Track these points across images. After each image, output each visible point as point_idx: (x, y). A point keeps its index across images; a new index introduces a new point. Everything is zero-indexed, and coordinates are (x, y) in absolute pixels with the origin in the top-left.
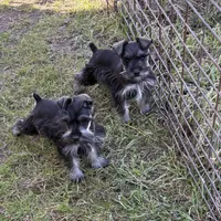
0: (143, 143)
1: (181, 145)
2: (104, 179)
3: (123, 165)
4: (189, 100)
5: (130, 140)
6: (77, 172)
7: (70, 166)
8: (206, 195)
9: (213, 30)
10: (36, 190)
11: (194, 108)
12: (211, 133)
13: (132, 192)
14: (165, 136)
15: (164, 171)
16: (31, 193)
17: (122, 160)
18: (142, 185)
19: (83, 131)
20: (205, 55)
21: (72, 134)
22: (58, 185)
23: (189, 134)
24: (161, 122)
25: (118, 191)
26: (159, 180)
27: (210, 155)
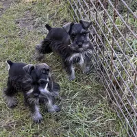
0: (85, 95)
1: (111, 96)
2: (57, 120)
3: (71, 110)
4: (118, 63)
5: (76, 92)
6: (38, 115)
7: (33, 111)
8: (130, 131)
9: (135, 14)
10: (9, 128)
11: (121, 69)
12: (133, 87)
13: (77, 129)
14: (100, 90)
15: (100, 114)
16: (5, 130)
17: (70, 107)
18: (84, 124)
19: (42, 90)
20: (128, 31)
21: (34, 92)
22: (24, 125)
23: (118, 88)
24: (98, 79)
25: (67, 128)
26: (96, 121)
27: (132, 103)
